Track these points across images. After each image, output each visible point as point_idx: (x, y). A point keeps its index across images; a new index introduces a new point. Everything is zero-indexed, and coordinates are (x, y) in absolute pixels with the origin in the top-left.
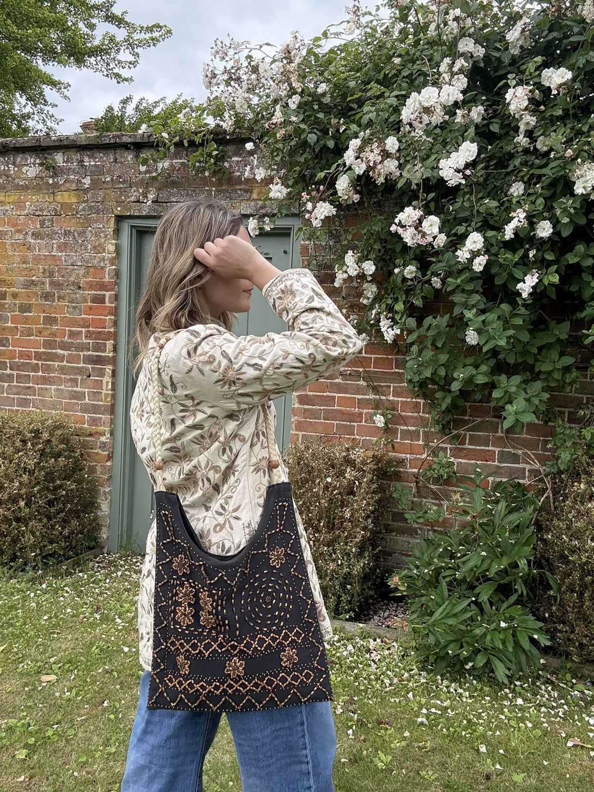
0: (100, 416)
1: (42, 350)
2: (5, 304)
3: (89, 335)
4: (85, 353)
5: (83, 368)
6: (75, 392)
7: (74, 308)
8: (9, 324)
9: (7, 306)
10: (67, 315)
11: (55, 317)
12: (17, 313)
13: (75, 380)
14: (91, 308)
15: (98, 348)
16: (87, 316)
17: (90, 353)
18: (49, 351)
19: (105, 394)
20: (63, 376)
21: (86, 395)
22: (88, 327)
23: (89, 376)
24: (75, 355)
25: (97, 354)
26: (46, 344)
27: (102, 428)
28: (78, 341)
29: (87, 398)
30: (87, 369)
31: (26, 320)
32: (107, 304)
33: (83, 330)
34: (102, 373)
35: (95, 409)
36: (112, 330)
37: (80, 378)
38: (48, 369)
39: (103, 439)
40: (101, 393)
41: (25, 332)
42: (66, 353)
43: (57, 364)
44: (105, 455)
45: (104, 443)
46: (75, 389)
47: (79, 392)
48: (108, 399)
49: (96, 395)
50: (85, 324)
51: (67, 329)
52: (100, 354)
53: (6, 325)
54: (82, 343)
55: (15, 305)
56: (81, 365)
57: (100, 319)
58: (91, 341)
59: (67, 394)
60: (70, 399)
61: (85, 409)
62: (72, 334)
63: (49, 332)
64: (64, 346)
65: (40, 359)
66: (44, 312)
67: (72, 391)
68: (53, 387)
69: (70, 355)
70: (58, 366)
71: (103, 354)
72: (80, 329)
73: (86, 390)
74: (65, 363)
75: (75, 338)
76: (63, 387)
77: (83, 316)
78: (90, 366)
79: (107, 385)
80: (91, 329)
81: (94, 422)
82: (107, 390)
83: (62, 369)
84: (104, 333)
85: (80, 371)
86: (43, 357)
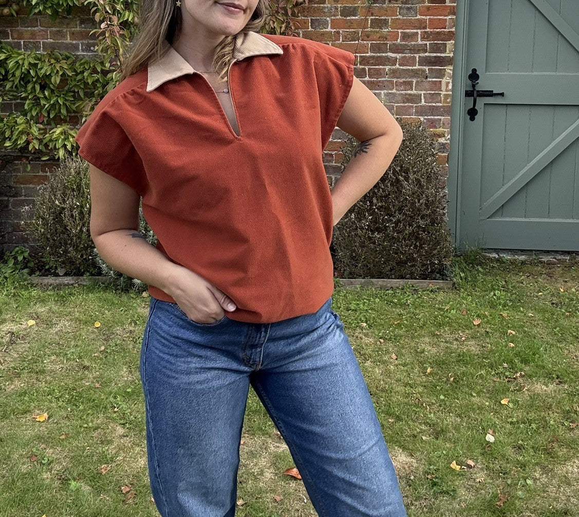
0: (439, 117)
1: (369, 54)
2: (324, 8)
3: (425, 36)
4: (422, 55)
5: (419, 70)
6: (410, 95)
7: (408, 9)
8: (329, 29)
9: (326, 10)
10: (399, 17)
11: (385, 19)
12: (339, 17)
13: (410, 83)
14: (428, 8)
15: (436, 48)
16: (424, 17)
17: (427, 54)
18: (379, 55)
19: (445, 95)
20: (395, 80)
21: (422, 97)
22: (425, 28)
23: (427, 77)
24: (410, 57)
25: (435, 55)
26: (376, 48)
27: (441, 129)
28: (413, 43)
29: (423, 100)
30: (424, 71)
31: (350, 24)
32: (448, 4)
33: (419, 31)
34: (441, 74)
35: (433, 110)
36: (453, 30)
37: (414, 81)
38: (378, 73)
39: (442, 140)
40: (440, 94)
41: (349, 36)
42: (398, 56)
43: (387, 68)
44: (445, 156)
45: (443, 144)
46: (409, 92)
47: (414, 95)
48: (448, 100)
49: (434, 97)
50: (421, 25)
51: (400, 31)
52: (439, 55)
53: (324, 30)
54: (417, 45)
55: (336, 8)
56: (417, 67)
57: (440, 19)
58: (428, 43)
59: (400, 98)
60: (404, 102)
61: (421, 111)
62: (405, 36)
63: (378, 35)
64: (395, 49)
65: (368, 64)
66: (372, 15)
67: (406, 94)
68: (382, 92)
69: (403, 57)
70: (390, 70)
71: (443, 55)
72: (415, 31)
73: (422, 92)
74: (397, 66)
75: (409, 40)
76: (394, 91)
77: (419, 17)
78: (427, 68)
79: (447, 86)
80: (428, 30)
81: (433, 124)
82: (447, 91)
83: (394, 73)
84: (444, 33)
85: (415, 73)
86: (371, 62)
